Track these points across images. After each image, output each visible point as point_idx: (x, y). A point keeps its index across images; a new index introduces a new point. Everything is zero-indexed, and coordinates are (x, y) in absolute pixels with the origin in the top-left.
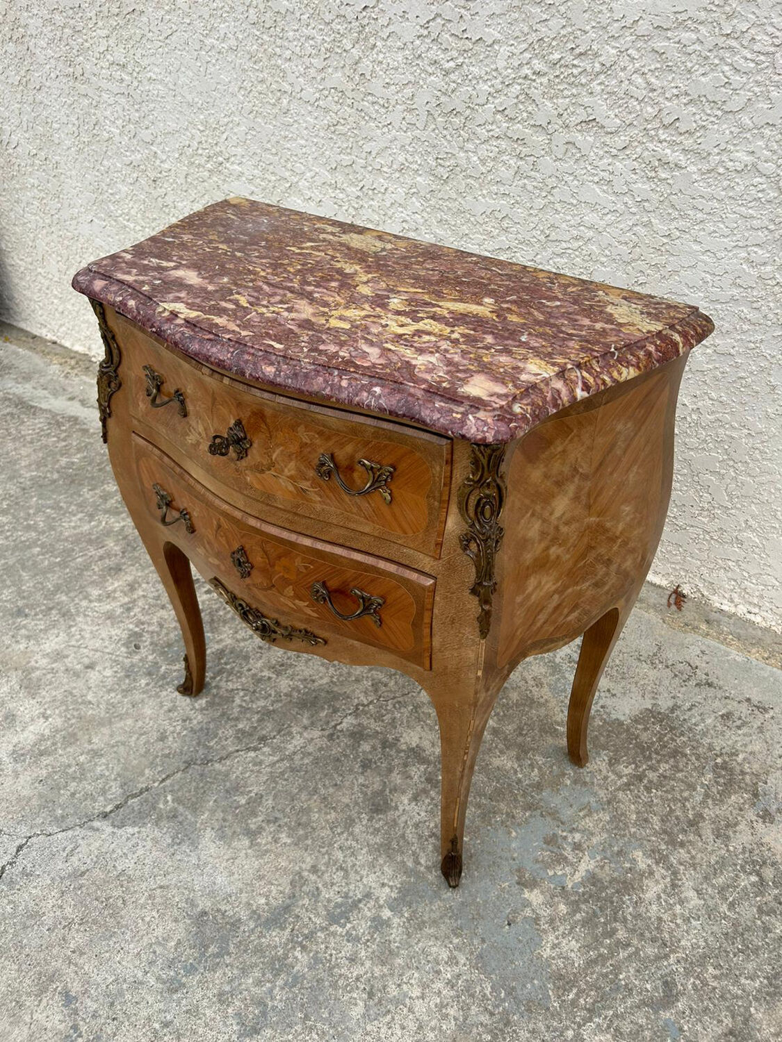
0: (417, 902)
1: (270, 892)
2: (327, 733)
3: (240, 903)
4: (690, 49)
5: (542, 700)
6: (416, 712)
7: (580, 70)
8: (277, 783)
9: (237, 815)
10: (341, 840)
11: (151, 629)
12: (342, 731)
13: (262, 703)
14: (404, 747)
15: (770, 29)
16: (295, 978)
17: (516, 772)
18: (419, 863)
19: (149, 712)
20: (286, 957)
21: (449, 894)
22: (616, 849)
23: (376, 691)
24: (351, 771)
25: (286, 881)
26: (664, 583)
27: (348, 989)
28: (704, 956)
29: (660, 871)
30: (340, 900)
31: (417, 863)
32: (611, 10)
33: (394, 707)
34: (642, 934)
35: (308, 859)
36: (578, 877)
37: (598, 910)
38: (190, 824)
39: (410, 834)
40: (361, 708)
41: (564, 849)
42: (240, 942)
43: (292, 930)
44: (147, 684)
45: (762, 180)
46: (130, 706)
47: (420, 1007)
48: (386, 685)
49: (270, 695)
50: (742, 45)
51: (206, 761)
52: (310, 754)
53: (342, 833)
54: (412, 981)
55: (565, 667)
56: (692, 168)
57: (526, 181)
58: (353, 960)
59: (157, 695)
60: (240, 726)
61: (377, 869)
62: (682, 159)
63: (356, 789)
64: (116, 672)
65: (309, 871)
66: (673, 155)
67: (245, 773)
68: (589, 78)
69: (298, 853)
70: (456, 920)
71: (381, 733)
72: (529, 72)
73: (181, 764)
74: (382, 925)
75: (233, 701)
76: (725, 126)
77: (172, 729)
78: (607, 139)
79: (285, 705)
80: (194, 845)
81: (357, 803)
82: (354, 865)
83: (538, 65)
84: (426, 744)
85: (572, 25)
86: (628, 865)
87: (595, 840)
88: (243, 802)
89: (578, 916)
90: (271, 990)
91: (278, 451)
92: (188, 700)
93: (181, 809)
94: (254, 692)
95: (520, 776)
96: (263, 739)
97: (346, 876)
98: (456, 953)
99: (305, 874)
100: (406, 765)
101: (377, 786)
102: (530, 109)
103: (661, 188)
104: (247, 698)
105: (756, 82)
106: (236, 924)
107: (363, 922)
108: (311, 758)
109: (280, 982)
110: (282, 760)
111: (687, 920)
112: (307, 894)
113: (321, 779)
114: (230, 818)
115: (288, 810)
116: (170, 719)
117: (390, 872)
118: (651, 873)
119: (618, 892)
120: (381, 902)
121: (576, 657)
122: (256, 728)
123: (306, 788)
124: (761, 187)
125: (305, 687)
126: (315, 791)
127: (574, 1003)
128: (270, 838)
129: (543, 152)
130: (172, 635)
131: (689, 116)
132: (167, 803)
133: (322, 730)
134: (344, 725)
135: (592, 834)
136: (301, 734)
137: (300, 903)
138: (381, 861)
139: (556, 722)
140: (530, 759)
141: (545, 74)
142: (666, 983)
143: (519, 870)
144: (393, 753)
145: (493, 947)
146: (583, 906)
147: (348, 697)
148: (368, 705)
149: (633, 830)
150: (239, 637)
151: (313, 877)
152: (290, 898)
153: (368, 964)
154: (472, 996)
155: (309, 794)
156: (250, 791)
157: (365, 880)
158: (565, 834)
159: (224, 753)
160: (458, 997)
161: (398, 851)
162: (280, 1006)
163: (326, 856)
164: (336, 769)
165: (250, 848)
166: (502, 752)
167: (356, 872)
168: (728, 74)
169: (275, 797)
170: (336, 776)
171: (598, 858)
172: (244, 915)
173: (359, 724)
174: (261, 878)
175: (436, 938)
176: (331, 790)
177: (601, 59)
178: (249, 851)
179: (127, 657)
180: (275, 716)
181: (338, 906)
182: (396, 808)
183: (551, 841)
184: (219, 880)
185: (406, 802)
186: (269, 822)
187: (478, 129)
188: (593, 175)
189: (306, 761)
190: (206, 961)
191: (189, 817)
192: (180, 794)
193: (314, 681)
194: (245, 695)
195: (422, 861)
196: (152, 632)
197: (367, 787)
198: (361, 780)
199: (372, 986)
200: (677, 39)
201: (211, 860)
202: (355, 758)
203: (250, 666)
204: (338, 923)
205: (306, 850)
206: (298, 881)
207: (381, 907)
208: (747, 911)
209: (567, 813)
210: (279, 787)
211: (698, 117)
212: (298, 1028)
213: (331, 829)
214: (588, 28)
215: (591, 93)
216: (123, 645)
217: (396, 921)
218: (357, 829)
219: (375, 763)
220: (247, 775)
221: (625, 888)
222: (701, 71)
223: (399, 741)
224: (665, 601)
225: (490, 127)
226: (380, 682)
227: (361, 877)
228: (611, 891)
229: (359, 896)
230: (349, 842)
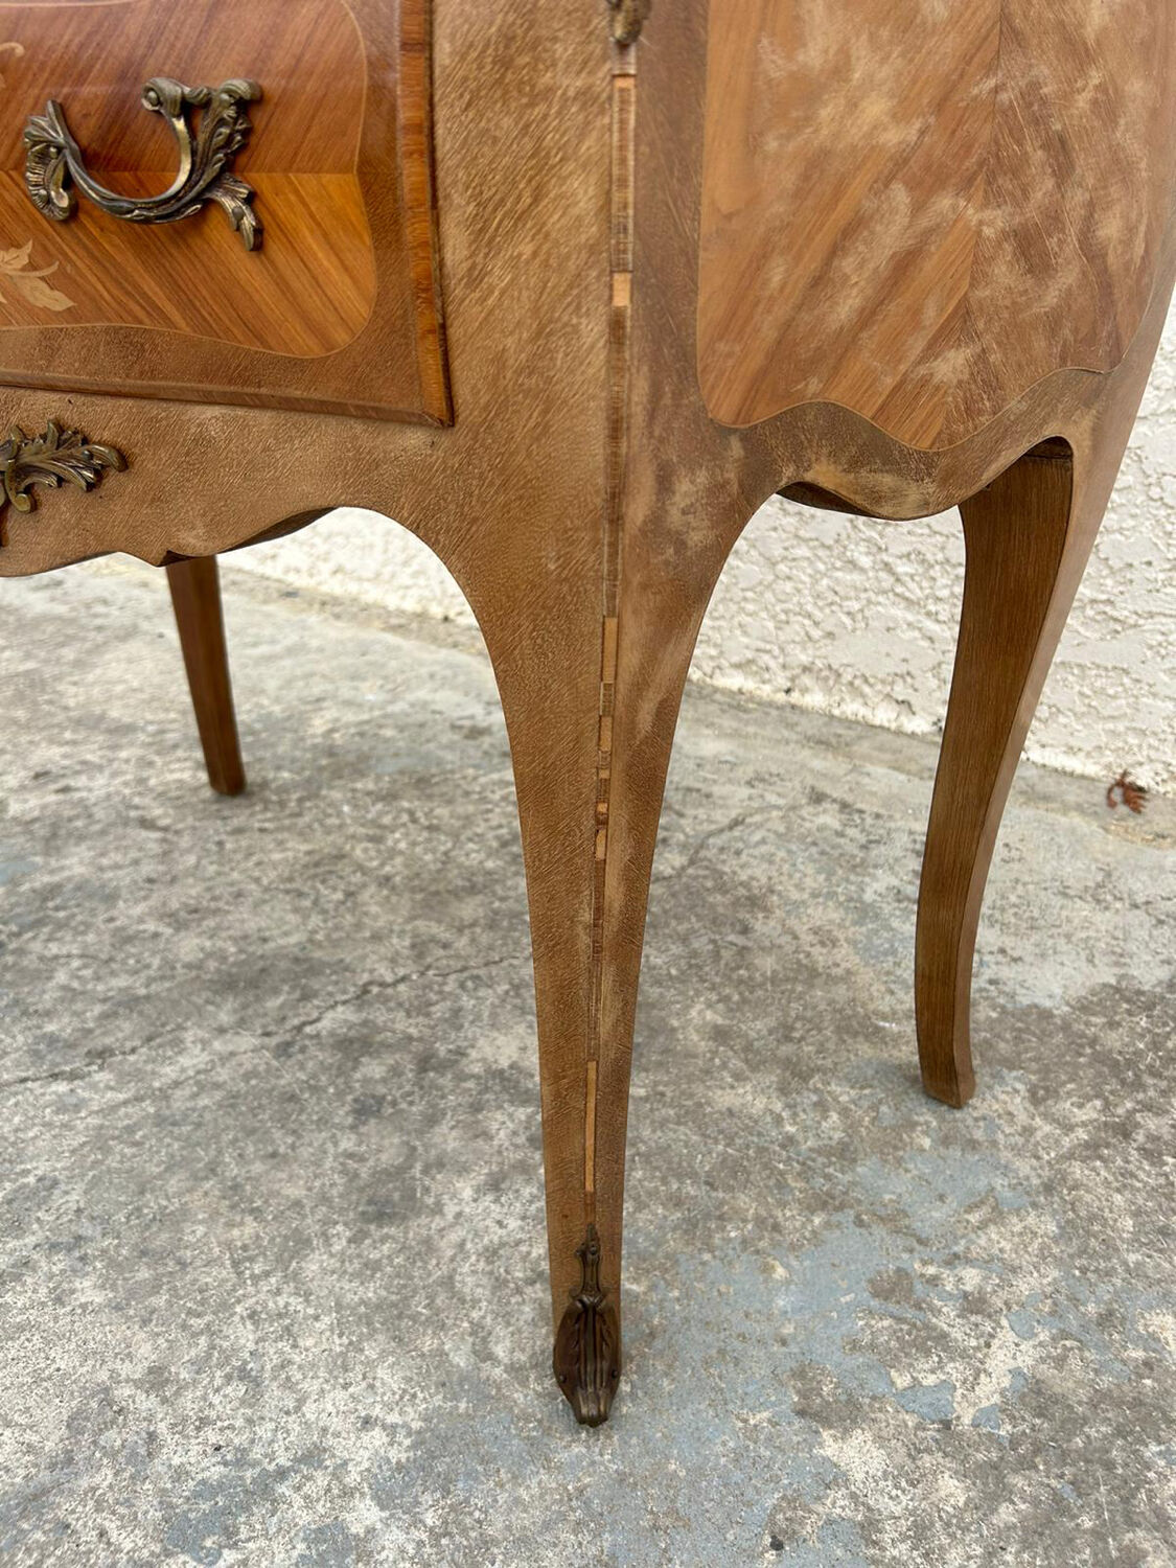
0: (470, 1475)
2: (273, 1041)
5: (838, 971)
6: (518, 995)
8: (107, 1152)
10: (265, 1294)
12: (318, 1036)
13: (122, 982)
14: (477, 1069)
17: (778, 1120)
18: (490, 1357)
21: (577, 1449)
22: (1092, 1308)
23: (420, 956)
24: (323, 1122)
26: (1092, 769)
30: (216, 1472)
31: (484, 1355)
33: (462, 986)
35: (145, 1350)
36: (988, 1392)
37: (1068, 1493)
39: (470, 1278)
40: (375, 990)
41: (937, 1312)
48: (445, 946)
49: (148, 967)
52: (217, 1086)
53: (267, 1274)
55: (887, 909)
60: (51, 1027)
61: (355, 1375)
63: (328, 1163)
65: (138, 1384)
67: (26, 1129)
69: (115, 1331)
70: (597, 1535)
71: (420, 1040)
74: (342, 1554)
75: (49, 978)
79: (181, 985)
81: (324, 1199)
82: (285, 1365)
86: (1138, 1354)
87: (1024, 1286)
89: (1005, 1514)
94: (110, 960)
95: (790, 1129)
96: (101, 1055)
97: (253, 1398)
99: (123, 1392)
100: (476, 1108)
101: (389, 1157)
104: (87, 973)
107: (277, 1546)
108: (218, 1095)
110: (138, 1099)
112: (114, 1456)
113: (235, 1140)
115: (120, 1217)
119: (1120, 1432)
120: (353, 1477)
121: (913, 891)
122: (90, 1031)
123: (185, 1162)
125: (241, 951)
128: (43, 1291)
133: (267, 1034)
134: (325, 1025)
135: (1014, 1270)
136: (205, 1044)
137: (84, 1483)
138: (371, 1353)
139: (876, 1013)
140: (816, 1091)
143: (800, 1374)
144: (445, 1081)
146: (1018, 1481)
147: (346, 969)
148: (395, 984)
149: (1132, 1258)
150: (105, 861)
151: (146, 1403)
152: (52, 1467)
155: (193, 1177)
156: (26, 1173)
157: (309, 1410)
158: (931, 1270)
161: (428, 1322)
163: (203, 1341)
164: (282, 1120)
166: (739, 1077)
167: (288, 1385)
169: (93, 1185)
170: (277, 1134)
171: (1044, 1336)
173: (365, 1023)
176: (258, 1167)
180: (147, 1008)
181: (206, 1490)
182: (438, 1209)
183: (893, 1289)
185: (468, 1193)
186: (54, 1247)
189: (204, 1102)
193: (265, 940)
194: (85, 966)
195: (500, 1351)
198: (347, 1143)
202: (340, 1095)
203: (115, 913)
204: (194, 1548)
205: (145, 1323)
206: (94, 1414)
207: (348, 1493)
209: (932, 1216)
210: (113, 1162)
213: (235, 1264)
217: (393, 1538)
218: (313, 1265)
219: (394, 1103)
220: (31, 1134)
221: (1145, 1420)
223: (464, 1055)
224: (1099, 798)
226: (433, 939)
227: (301, 1402)
228: (1097, 1431)
229: (283, 1460)
230: (281, 1302)
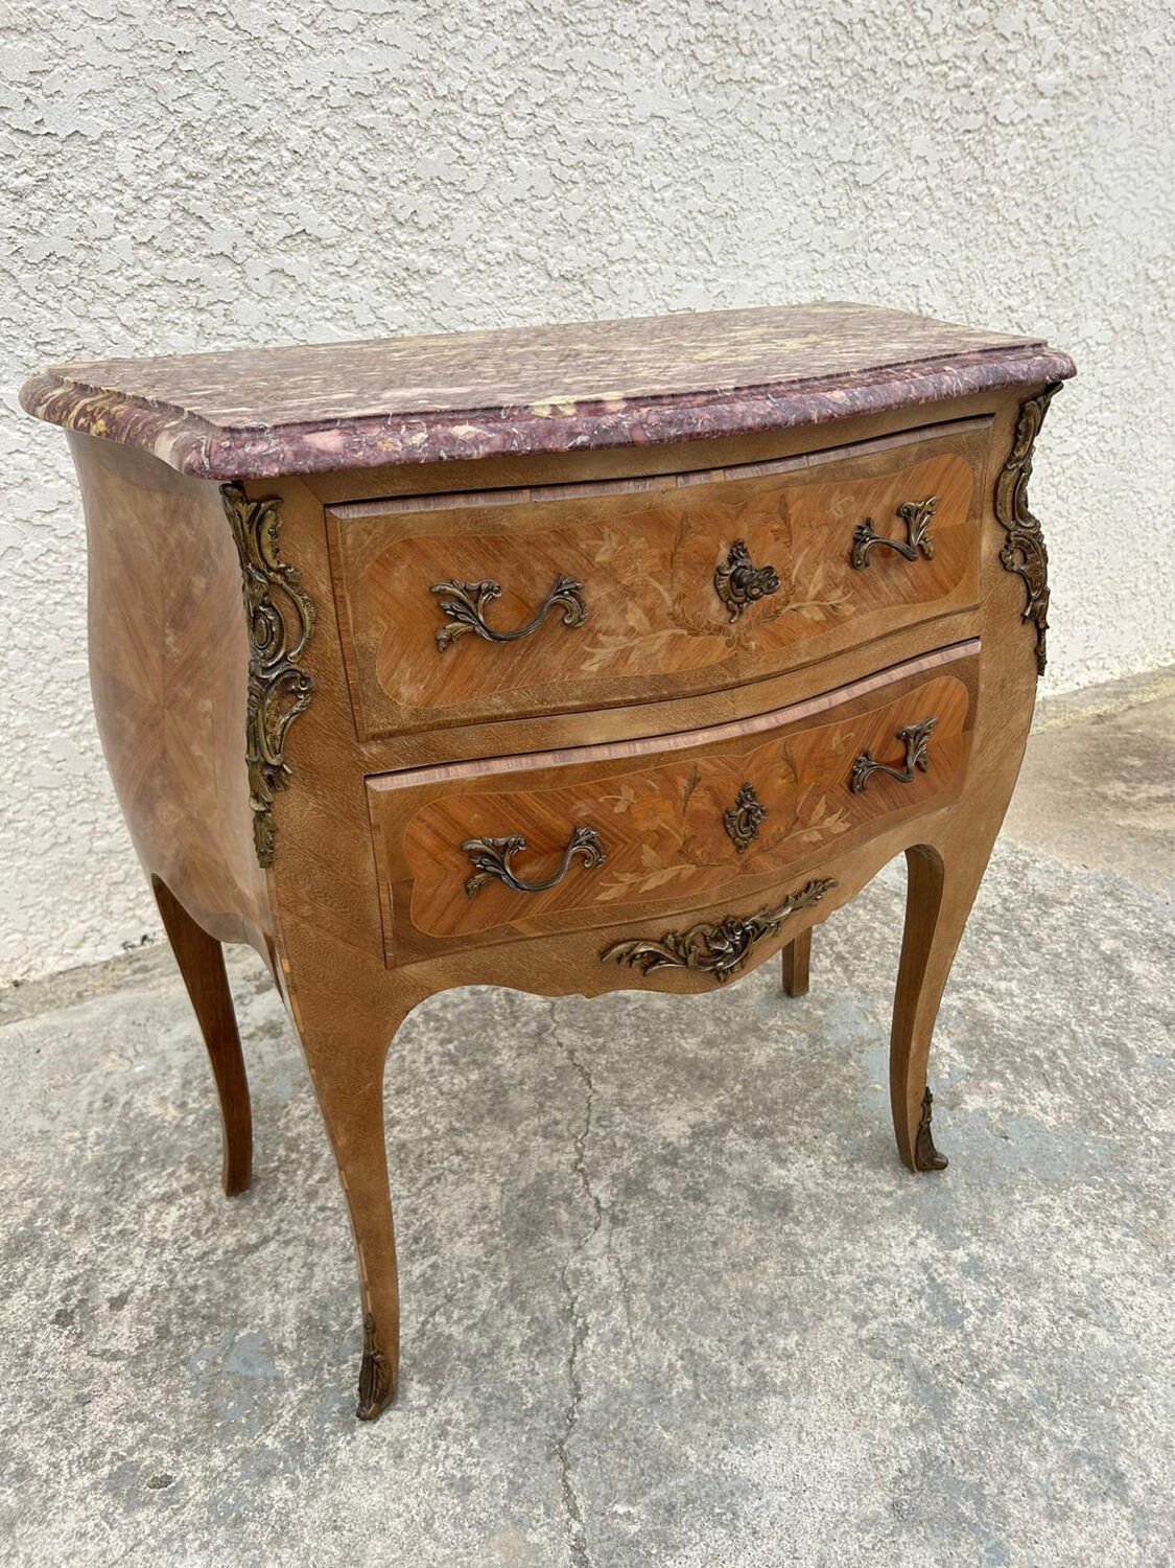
0: (951, 1215)
1: (882, 1393)
2: (606, 1223)
3: (890, 1443)
4: (404, 120)
6: (629, 1106)
7: (260, 163)
8: (673, 1322)
9: (712, 1400)
10: (820, 1268)
11: (129, 1439)
12: (614, 1203)
13: (484, 1296)
14: (685, 1143)
15: (490, 87)
16: (1041, 1400)
17: (784, 1049)
18: (890, 1193)
19: (376, 1497)
20: (1003, 1403)
21: (948, 1175)
23: (560, 1137)
24: (696, 1217)
25: (867, 1363)
27: (1067, 1336)
28: (1079, 1005)
29: (970, 993)
30: (923, 1303)
31: (889, 1195)
32: (287, 75)
33: (605, 1127)
34: (1044, 1038)
35: (839, 1322)
36: (957, 1057)
37: (1006, 1058)
38: (700, 1485)
40: (582, 1165)
42: (963, 1462)
43: (959, 1380)
44: (293, 1485)
45: (529, 267)
46: (330, 1536)
47: (1105, 1265)
48: (556, 1123)
49: (474, 1277)
50: (464, 108)
51: (569, 1421)
52: (636, 1258)
53: (806, 1263)
54: (1068, 1261)
56: (449, 272)
57: (218, 343)
58: (1024, 1318)
59: (340, 1472)
60: (517, 1342)
61: (884, 1242)
62: (433, 262)
63: (733, 1221)
64: (204, 1546)
65: (860, 1327)
66: (423, 261)
67: (627, 1363)
68: (278, 174)
69: (822, 1334)
70: (988, 1185)
71: (645, 1159)
72: (180, 175)
73: (548, 1467)
74: (977, 1266)
75: (450, 1337)
76: (470, 212)
77: (449, 1463)
78: (329, 255)
79: (511, 1262)
80: (751, 1489)
81: (761, 1228)
82: (869, 1267)
83: (194, 164)
84: (693, 1117)
85: (231, 101)
86: (954, 1014)
88: (688, 1383)
89: (1010, 1077)
90: (1054, 1439)
91: (800, 561)
92: (392, 1414)
93: (656, 1493)
94: (449, 1299)
95: (791, 1048)
96: (566, 1316)
97: (886, 1283)
98: (1035, 1202)
99: (864, 1333)
100: (718, 1151)
101: (741, 1196)
102: (195, 232)
103: (419, 304)
104: (457, 1313)
105: (490, 151)
106: (928, 1460)
107: (967, 1287)
108: (646, 1259)
109: (1044, 1424)
110: (627, 1301)
111: (1035, 1001)
112: (902, 1342)
113: (693, 1259)
114: (712, 1413)
115: (734, 1322)
116: (423, 1459)
117: (896, 1229)
118: (970, 1001)
119: (986, 1034)
120: (941, 1255)
122: (534, 1319)
123: (701, 1283)
124: (529, 277)
125: (491, 1222)
126: (714, 1274)
127: (1115, 1120)
128: (779, 1363)
129: (236, 293)
130: (186, 1402)
131: (427, 206)
132: (632, 1517)
133: (596, 1227)
134: (602, 1197)
136: (588, 1258)
137: (915, 1356)
138: (873, 1233)
141: (206, 176)
142: (1104, 1044)
144: (689, 1158)
145: (1034, 1165)
146: (998, 1068)
147: (549, 1174)
148: (582, 1156)
150: (290, 1286)
151: (874, 1325)
152: (902, 1368)
153: (1033, 1302)
154: (1097, 1208)
155: (717, 1283)
156: (671, 1366)
157: (898, 1262)
159: (565, 1386)
160: (1096, 1222)
161: (863, 1209)
162: (1081, 1433)
163: (842, 1296)
164: (685, 1234)
165: (787, 1398)
166: (746, 1050)
167: (882, 1267)
168: (458, 146)
169: (699, 1331)
170: (697, 1238)
172: (915, 1444)
173: (614, 1177)
174: (851, 1398)
175: (1011, 1214)
176: (722, 1252)
177: (290, 145)
178: (794, 1401)
179: (175, 1512)
180: (527, 1284)
181: (933, 1307)
182: (789, 1186)
184: (837, 1466)
185: (783, 1172)
186: (746, 1355)
187: (110, 278)
188: (323, 309)
189: (649, 1267)
190: (987, 1525)
191: (682, 1482)
192: (620, 1486)
193: (485, 1208)
194: (447, 1314)
195: (887, 1188)
196: (144, 1440)
197: (738, 1207)
198: (721, 1211)
199: (1069, 1308)
200: (384, 108)
201: (790, 1468)
202: (675, 1203)
204: (961, 1318)
205: (820, 1319)
206: (875, 1347)
207: (948, 1258)
208: (1032, 957)
210: (682, 1320)
211: (436, 205)
212: (1120, 1418)
213: (794, 1274)
214: (257, 102)
215: (289, 194)
216: (128, 1510)
217: (974, 1248)
218: (807, 1242)
219: (697, 1183)
220: (633, 1361)
221: (983, 1026)
222: (425, 146)
223: (670, 1144)
225: (131, 272)
226: (544, 1127)
227: (893, 1264)
228: (983, 1039)
229: (924, 1277)
230: (827, 1260)
